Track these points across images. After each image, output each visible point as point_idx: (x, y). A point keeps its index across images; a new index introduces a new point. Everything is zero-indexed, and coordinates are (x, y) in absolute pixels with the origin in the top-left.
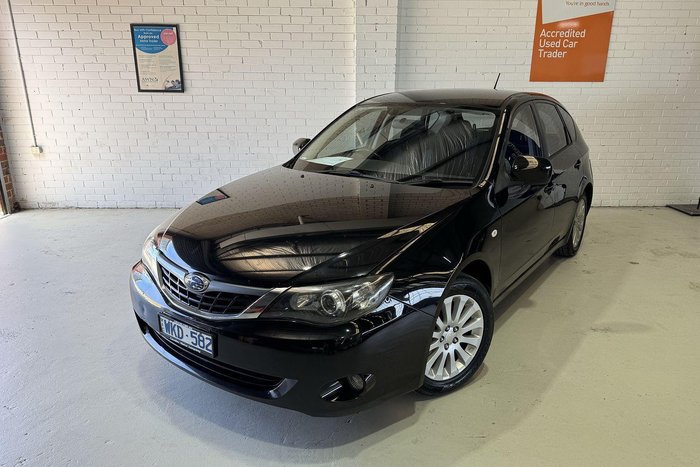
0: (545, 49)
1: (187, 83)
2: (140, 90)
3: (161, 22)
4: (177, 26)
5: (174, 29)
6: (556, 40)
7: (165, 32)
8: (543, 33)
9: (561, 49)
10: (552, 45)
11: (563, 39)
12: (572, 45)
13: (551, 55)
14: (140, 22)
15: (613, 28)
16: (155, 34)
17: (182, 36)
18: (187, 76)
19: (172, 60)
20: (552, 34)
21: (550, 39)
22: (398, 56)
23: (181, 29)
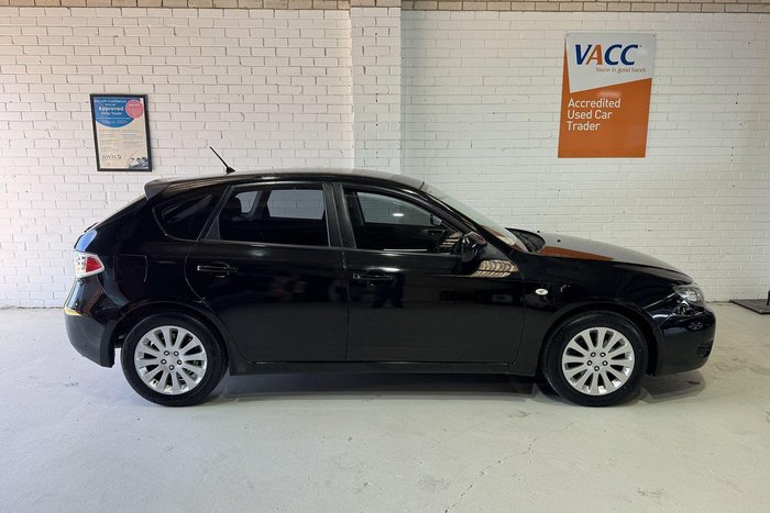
0: (575, 121)
1: (156, 161)
2: (99, 170)
3: (126, 92)
4: (145, 97)
5: (142, 99)
6: (586, 110)
7: (131, 104)
8: (572, 103)
9: (593, 121)
10: (582, 116)
11: (594, 110)
12: (606, 116)
13: (581, 127)
14: (101, 92)
15: (652, 97)
16: (118, 105)
17: (151, 108)
18: (155, 152)
19: (138, 134)
20: (583, 103)
21: (580, 110)
22: (403, 129)
23: (150, 100)
